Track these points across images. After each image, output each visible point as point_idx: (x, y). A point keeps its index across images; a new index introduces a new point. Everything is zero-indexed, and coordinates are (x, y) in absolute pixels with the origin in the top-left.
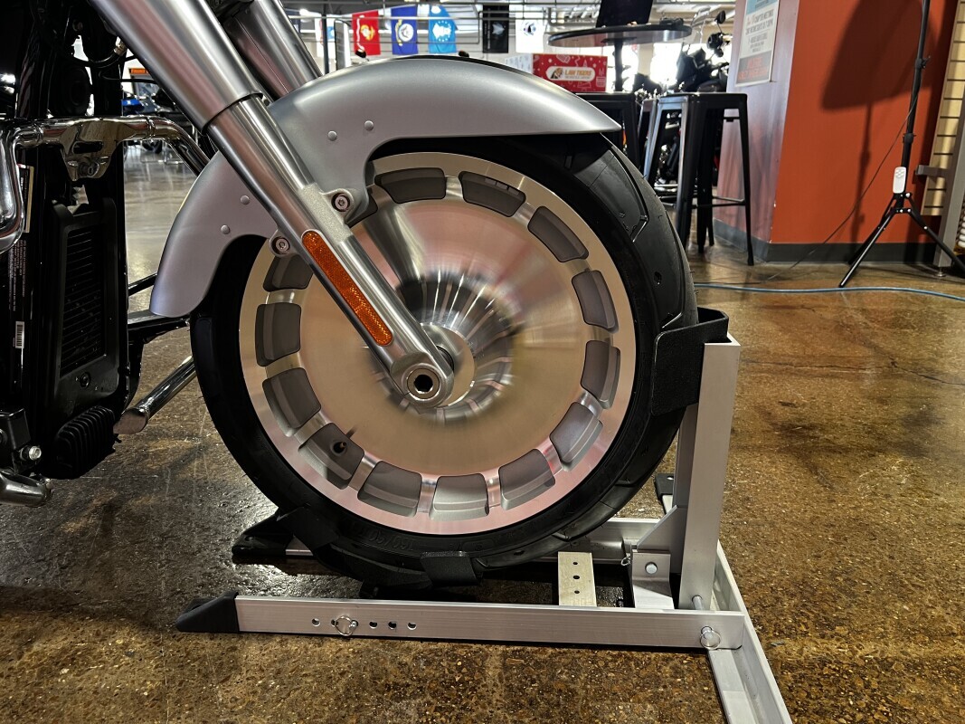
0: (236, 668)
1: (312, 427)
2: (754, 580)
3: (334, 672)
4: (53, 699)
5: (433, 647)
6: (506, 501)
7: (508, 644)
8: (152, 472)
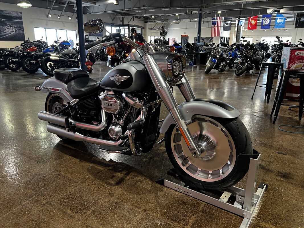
0: (162, 191)
1: (181, 155)
2: (266, 210)
3: (176, 197)
4: (137, 186)
5: (194, 199)
6: (211, 177)
7: (207, 203)
8: (159, 153)
